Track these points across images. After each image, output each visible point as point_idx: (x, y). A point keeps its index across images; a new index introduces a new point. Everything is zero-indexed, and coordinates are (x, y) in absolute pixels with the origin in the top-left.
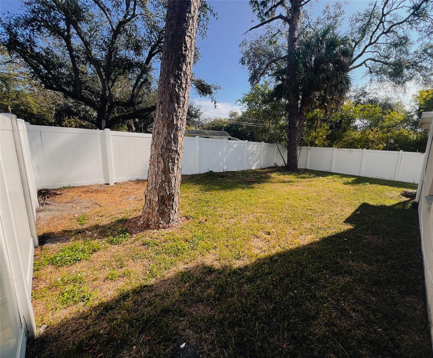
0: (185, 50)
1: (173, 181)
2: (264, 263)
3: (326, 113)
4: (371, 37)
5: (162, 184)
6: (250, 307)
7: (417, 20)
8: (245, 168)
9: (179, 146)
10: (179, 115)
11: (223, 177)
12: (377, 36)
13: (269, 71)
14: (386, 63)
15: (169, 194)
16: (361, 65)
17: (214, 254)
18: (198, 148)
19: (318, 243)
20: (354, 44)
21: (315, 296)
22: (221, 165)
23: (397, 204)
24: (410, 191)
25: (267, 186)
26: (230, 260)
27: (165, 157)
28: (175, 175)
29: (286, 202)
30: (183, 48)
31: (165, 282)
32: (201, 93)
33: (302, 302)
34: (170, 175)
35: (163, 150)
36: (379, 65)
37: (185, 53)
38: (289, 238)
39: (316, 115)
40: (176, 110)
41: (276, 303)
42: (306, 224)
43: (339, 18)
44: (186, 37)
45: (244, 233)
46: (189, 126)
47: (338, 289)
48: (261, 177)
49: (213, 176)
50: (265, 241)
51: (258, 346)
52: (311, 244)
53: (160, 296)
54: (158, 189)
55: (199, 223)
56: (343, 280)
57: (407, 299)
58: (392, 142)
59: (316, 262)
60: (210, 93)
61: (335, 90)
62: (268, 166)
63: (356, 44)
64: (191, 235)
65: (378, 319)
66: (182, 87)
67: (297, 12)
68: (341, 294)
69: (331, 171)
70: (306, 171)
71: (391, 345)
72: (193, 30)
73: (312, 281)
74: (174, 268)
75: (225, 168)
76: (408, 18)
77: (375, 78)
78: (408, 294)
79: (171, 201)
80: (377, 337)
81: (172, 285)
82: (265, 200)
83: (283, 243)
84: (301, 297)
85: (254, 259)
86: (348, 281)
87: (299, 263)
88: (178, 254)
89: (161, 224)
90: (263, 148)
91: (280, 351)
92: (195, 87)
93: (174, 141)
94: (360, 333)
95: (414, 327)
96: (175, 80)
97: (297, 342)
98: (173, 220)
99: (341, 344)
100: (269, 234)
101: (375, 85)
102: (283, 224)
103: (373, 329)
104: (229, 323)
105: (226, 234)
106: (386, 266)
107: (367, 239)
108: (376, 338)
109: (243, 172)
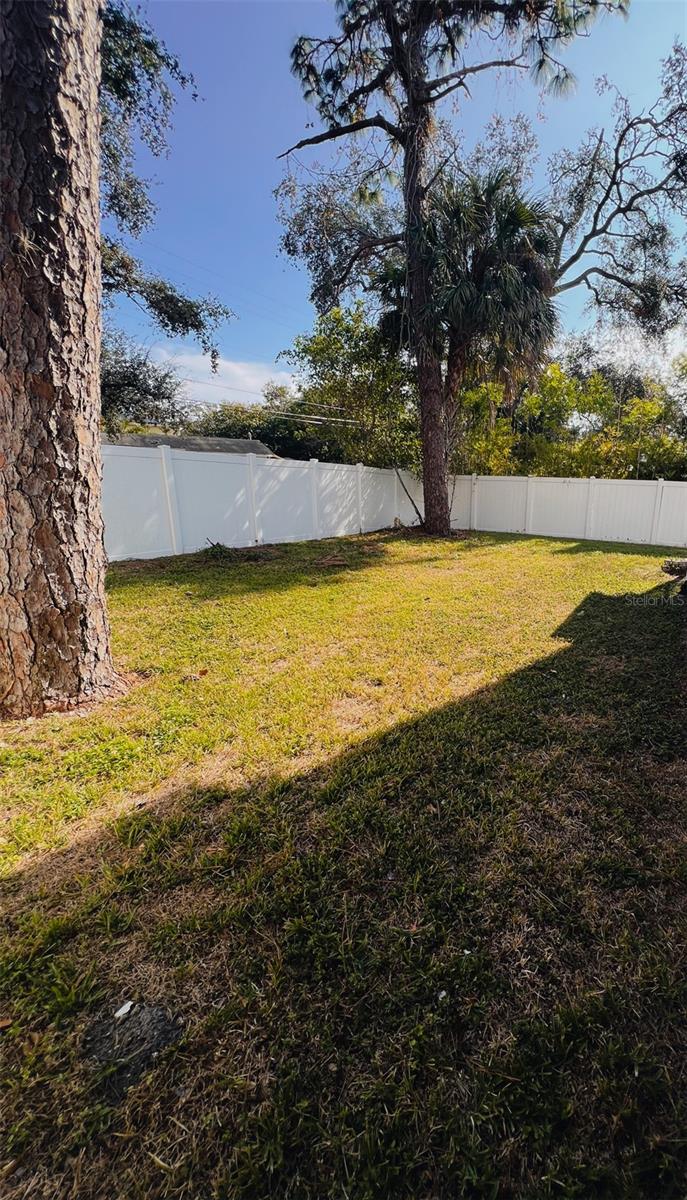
0: (65, 145)
1: (75, 564)
2: (365, 754)
3: (507, 391)
4: (596, 217)
5: (36, 578)
6: (325, 861)
7: (682, 188)
8: (318, 534)
9: (84, 458)
10: (70, 359)
11: (255, 558)
12: (608, 215)
13: (364, 277)
14: (629, 285)
15: (68, 607)
16: (577, 282)
17: (227, 755)
18: (169, 480)
19: (496, 687)
20: (561, 228)
21: (487, 802)
22: (249, 528)
23: (656, 588)
24: (677, 560)
25: (375, 575)
26: (273, 760)
27: (36, 493)
28: (82, 547)
29: (424, 605)
30: (54, 135)
31: (64, 855)
32: (167, 325)
33: (457, 821)
34: (62, 547)
35: (23, 469)
36: (614, 287)
37: (65, 152)
38: (429, 685)
39: (485, 398)
40: (56, 342)
41: (393, 837)
42: (469, 649)
43: (526, 157)
44: (60, 98)
45: (315, 690)
46: (143, 423)
47: (536, 776)
48: (360, 553)
49: (224, 557)
50: (369, 701)
51: (346, 947)
52: (481, 692)
53: (46, 898)
54: (20, 596)
55: (182, 682)
56: (545, 758)
57: (669, 770)
58: (644, 460)
59: (489, 728)
60: (198, 326)
61: (524, 334)
62: (379, 528)
63: (566, 230)
64: (155, 717)
65: (615, 819)
66: (68, 267)
67: (422, 117)
68: (543, 785)
69: (527, 533)
70: (470, 533)
71: (639, 863)
72: (83, 81)
73: (480, 772)
74: (100, 813)
75: (260, 536)
76: (665, 182)
77: (608, 316)
78: (671, 759)
79: (76, 628)
80: (613, 856)
81: (89, 861)
82: (369, 607)
83: (414, 699)
84: (455, 810)
85: (338, 749)
86: (558, 758)
87: (451, 738)
88: (113, 772)
89: (49, 698)
90: (363, 481)
91: (402, 944)
92: (147, 303)
93: (61, 440)
94: (578, 857)
95: (680, 819)
96: (37, 242)
97: (443, 913)
98: (92, 684)
99: (542, 888)
100: (380, 683)
101: (609, 334)
102: (416, 658)
103: (605, 841)
104: (268, 915)
105: (265, 700)
106: (632, 713)
107: (597, 664)
108: (610, 857)
109: (313, 545)
